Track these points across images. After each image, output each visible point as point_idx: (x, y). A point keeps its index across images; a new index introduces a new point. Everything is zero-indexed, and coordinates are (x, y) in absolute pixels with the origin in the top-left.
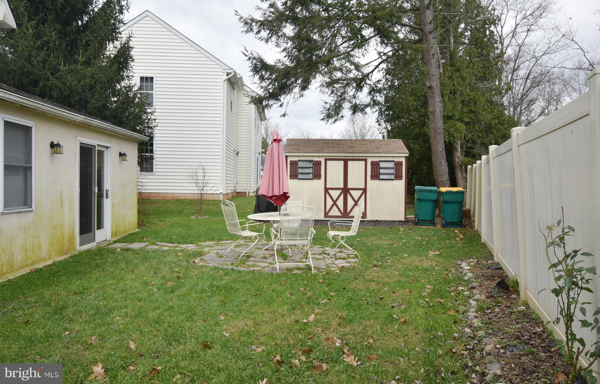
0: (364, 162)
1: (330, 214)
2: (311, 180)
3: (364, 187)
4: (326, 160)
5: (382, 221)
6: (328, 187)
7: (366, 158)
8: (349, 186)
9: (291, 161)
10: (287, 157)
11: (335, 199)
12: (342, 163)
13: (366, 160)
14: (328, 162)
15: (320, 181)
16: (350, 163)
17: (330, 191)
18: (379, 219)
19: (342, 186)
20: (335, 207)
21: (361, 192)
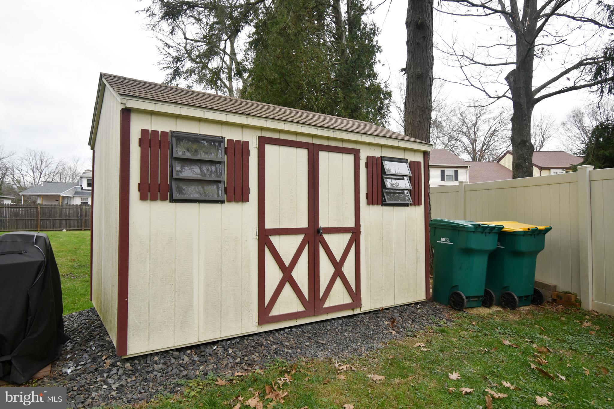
0: (350, 158)
1: (275, 312)
2: (218, 205)
3: (352, 224)
4: (263, 142)
5: (388, 309)
6: (269, 225)
7: (357, 147)
8: (323, 224)
9: (144, 132)
10: (126, 113)
11: (287, 263)
12: (303, 154)
13: (356, 153)
14: (269, 149)
15: (246, 205)
16: (323, 156)
17: (275, 240)
18: (386, 305)
19: (304, 224)
20: (287, 289)
21: (347, 237)
